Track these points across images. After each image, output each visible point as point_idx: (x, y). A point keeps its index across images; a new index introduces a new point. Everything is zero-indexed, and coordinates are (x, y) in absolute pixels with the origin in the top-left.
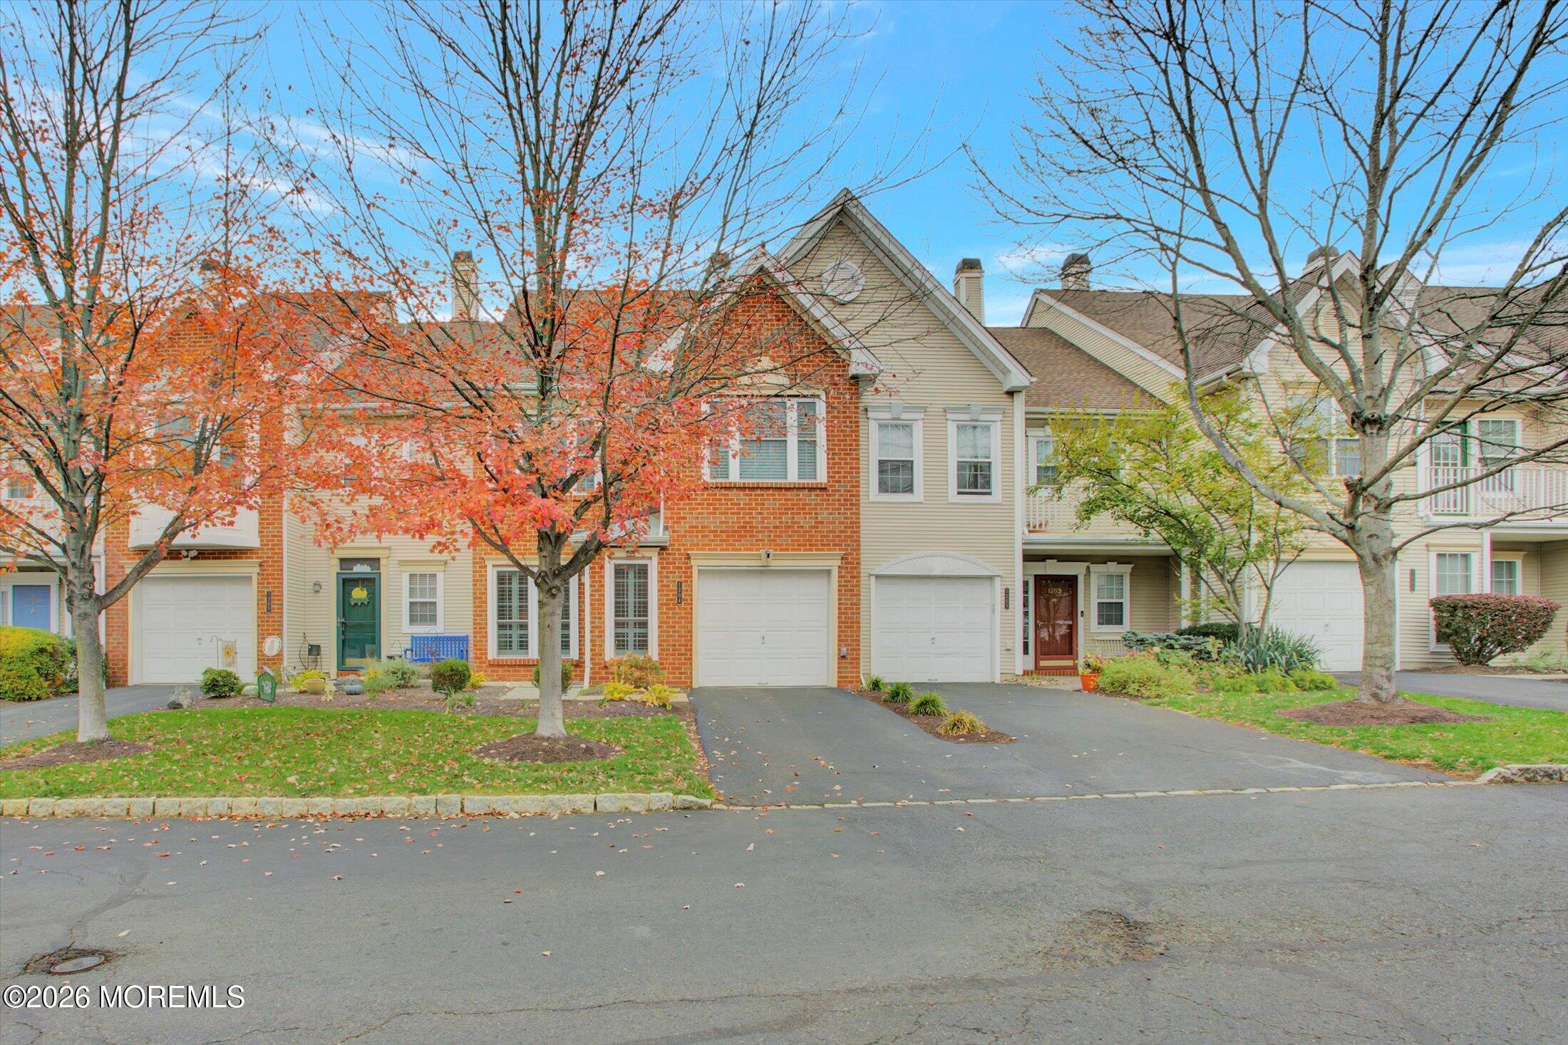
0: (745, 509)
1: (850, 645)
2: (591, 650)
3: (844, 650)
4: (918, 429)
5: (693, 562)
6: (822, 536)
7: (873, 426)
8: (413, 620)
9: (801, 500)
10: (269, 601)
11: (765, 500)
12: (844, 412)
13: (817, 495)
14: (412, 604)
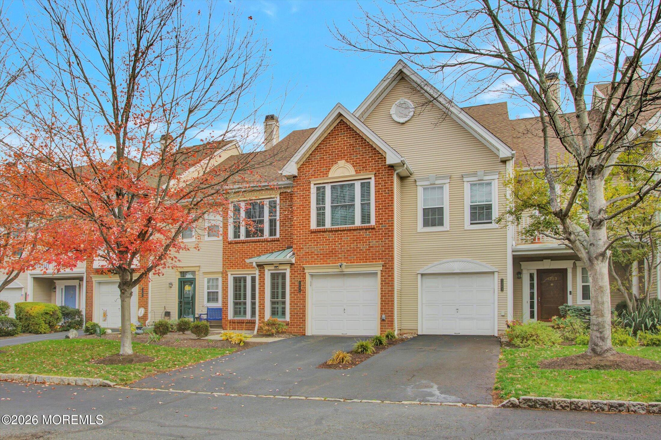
0: (332, 242)
1: (387, 314)
2: (259, 316)
3: (384, 316)
4: (446, 188)
5: (306, 271)
6: (372, 254)
7: (420, 190)
8: (209, 300)
9: (361, 235)
10: (143, 292)
11: (342, 236)
12: (385, 186)
13: (370, 232)
14: (208, 292)
